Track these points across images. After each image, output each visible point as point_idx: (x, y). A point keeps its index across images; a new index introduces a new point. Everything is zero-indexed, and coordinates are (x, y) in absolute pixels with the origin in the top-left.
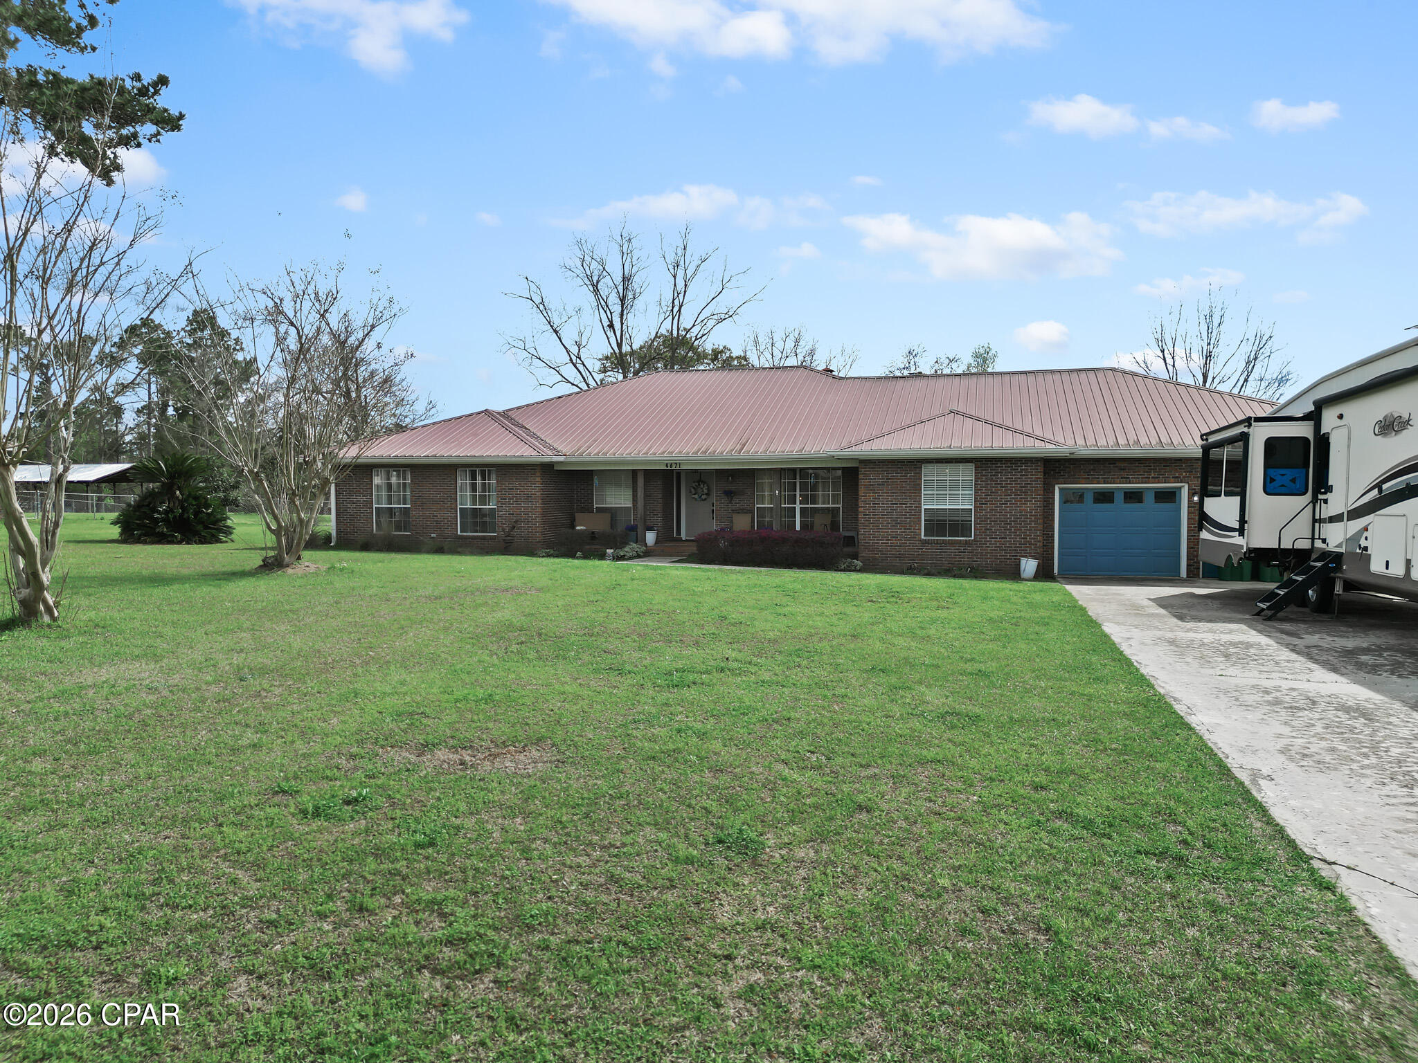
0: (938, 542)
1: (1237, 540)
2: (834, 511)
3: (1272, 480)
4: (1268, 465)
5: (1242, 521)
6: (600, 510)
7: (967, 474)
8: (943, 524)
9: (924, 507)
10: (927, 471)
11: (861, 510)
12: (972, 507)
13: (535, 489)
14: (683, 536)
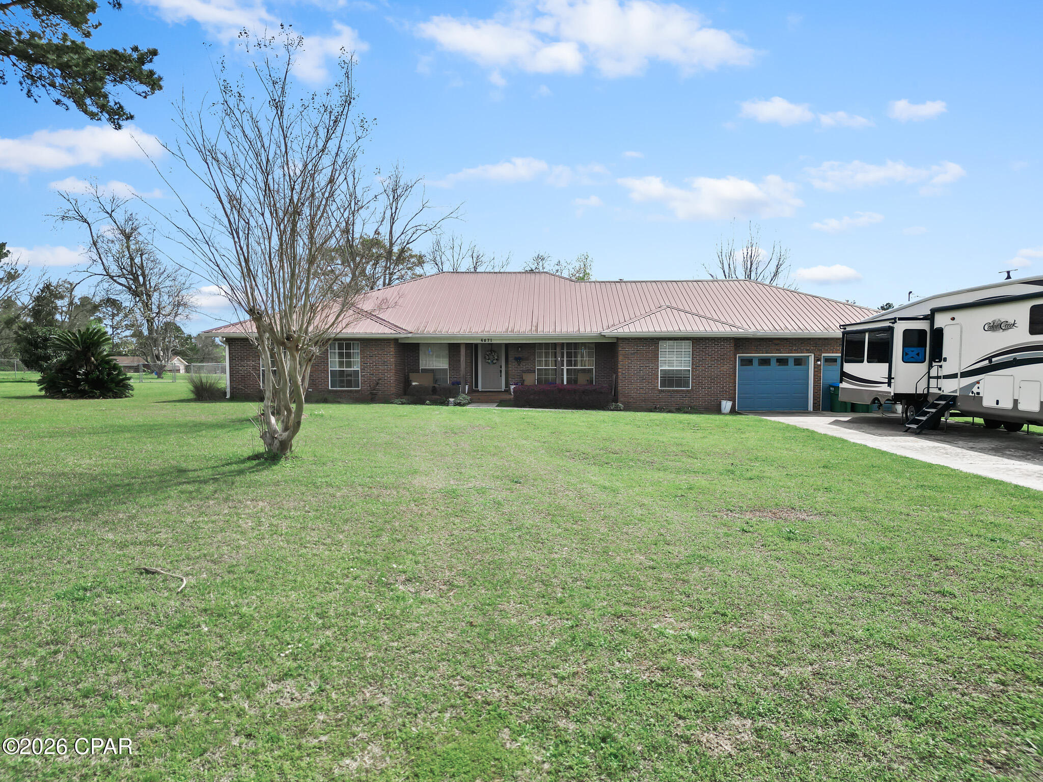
0: (669, 391)
1: (884, 388)
2: (590, 371)
3: (907, 354)
4: (905, 345)
5: (890, 378)
6: (424, 371)
7: (687, 347)
8: (671, 379)
9: (660, 368)
10: (663, 346)
11: (620, 370)
12: (690, 369)
13: (390, 357)
14: (480, 388)
